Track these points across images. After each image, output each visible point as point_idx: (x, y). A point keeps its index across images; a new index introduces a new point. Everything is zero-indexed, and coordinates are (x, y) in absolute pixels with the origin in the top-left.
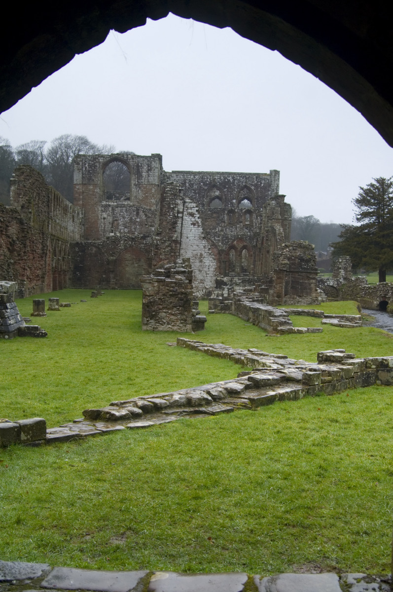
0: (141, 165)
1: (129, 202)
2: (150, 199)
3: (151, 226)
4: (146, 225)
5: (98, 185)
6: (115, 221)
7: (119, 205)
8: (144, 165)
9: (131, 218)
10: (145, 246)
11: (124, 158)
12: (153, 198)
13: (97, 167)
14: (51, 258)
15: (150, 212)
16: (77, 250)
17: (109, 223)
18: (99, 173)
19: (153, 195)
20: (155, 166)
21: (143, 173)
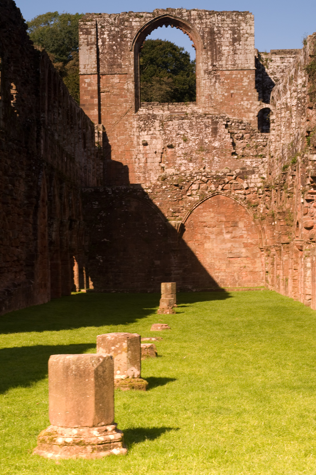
0: (220, 31)
1: (195, 108)
2: (239, 99)
3: (243, 156)
4: (234, 154)
5: (130, 75)
6: (168, 149)
7: (176, 115)
8: (224, 30)
9: (202, 140)
10: (245, 194)
11: (182, 17)
12: (245, 99)
13: (127, 37)
14: (46, 220)
15: (240, 128)
16: (96, 207)
17: (156, 152)
18: (131, 50)
19: (245, 91)
20: (248, 32)
21: (223, 48)
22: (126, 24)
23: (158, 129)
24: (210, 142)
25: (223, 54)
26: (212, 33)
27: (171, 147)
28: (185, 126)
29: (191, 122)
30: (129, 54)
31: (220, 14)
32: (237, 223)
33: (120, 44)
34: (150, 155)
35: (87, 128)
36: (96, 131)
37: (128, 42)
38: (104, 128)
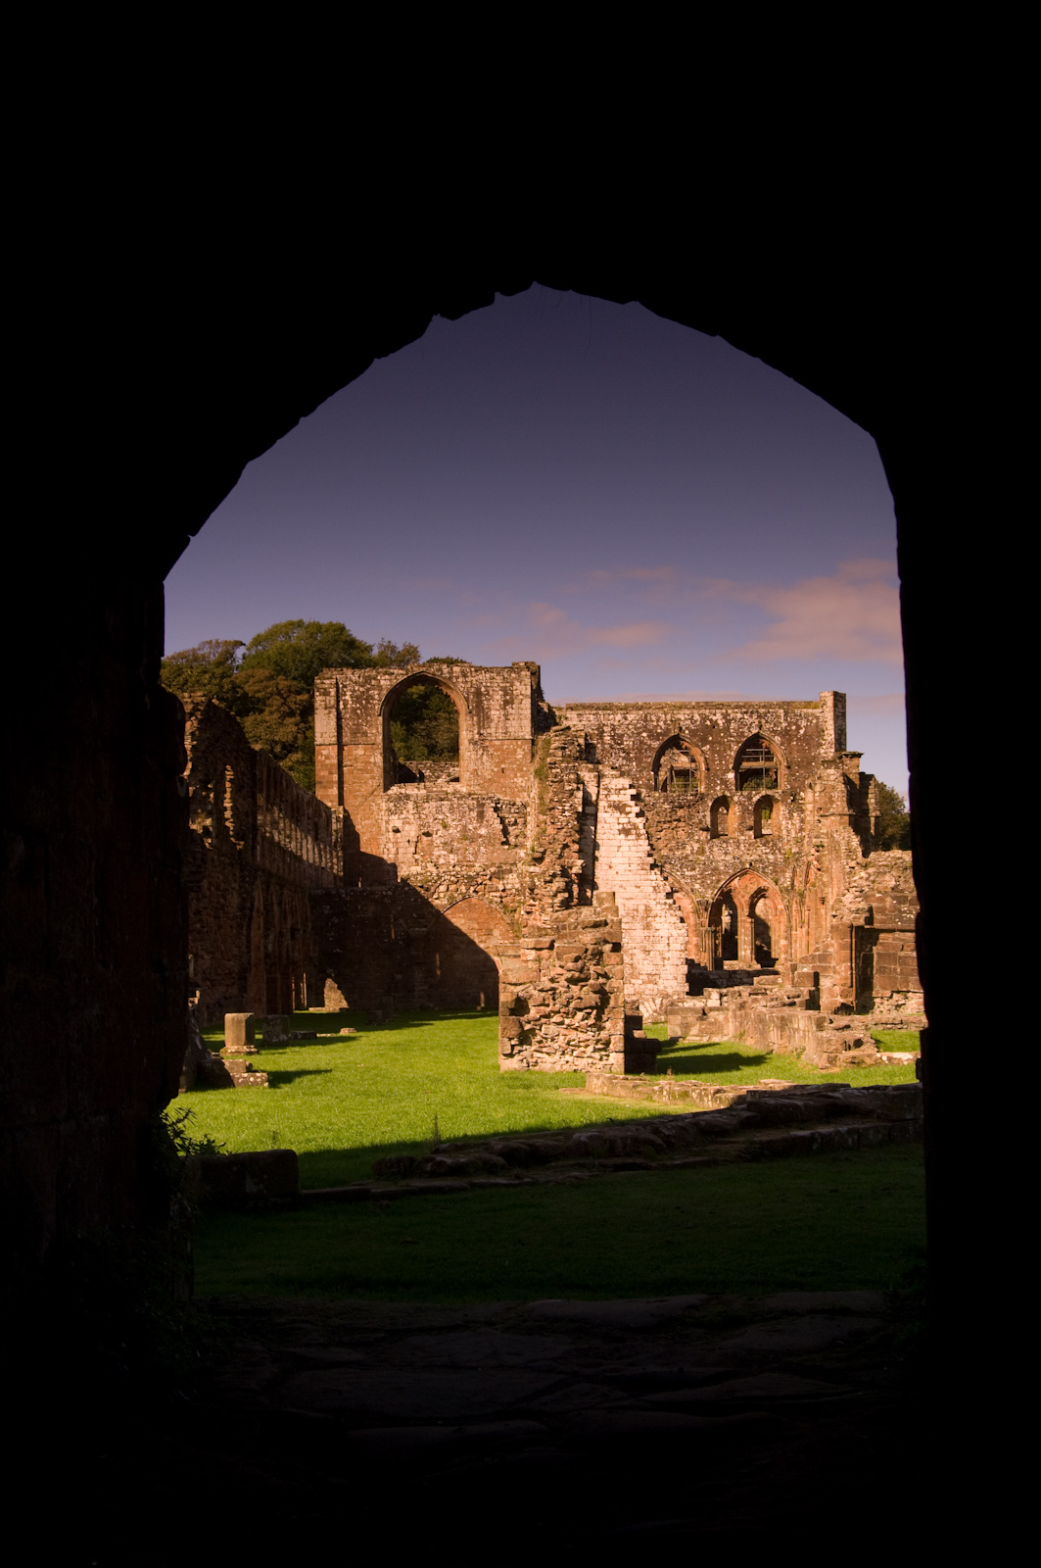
0: (488, 691)
2: (512, 776)
3: (516, 846)
4: (503, 843)
5: (378, 745)
6: (423, 837)
7: (433, 795)
8: (493, 690)
9: (465, 827)
10: (501, 897)
11: (442, 673)
12: (519, 775)
13: (374, 699)
14: (262, 931)
15: (512, 811)
16: (326, 912)
17: (409, 841)
18: (379, 715)
19: (519, 765)
20: (523, 692)
21: (493, 712)
22: (373, 682)
23: (411, 812)
24: (475, 828)
25: (492, 720)
26: (478, 693)
27: (428, 834)
28: (445, 809)
29: (452, 805)
30: (376, 720)
31: (488, 670)
32: (491, 930)
33: (366, 708)
34: (401, 844)
35: (320, 816)
36: (334, 816)
37: (375, 705)
38: (345, 811)
